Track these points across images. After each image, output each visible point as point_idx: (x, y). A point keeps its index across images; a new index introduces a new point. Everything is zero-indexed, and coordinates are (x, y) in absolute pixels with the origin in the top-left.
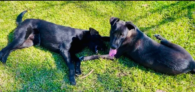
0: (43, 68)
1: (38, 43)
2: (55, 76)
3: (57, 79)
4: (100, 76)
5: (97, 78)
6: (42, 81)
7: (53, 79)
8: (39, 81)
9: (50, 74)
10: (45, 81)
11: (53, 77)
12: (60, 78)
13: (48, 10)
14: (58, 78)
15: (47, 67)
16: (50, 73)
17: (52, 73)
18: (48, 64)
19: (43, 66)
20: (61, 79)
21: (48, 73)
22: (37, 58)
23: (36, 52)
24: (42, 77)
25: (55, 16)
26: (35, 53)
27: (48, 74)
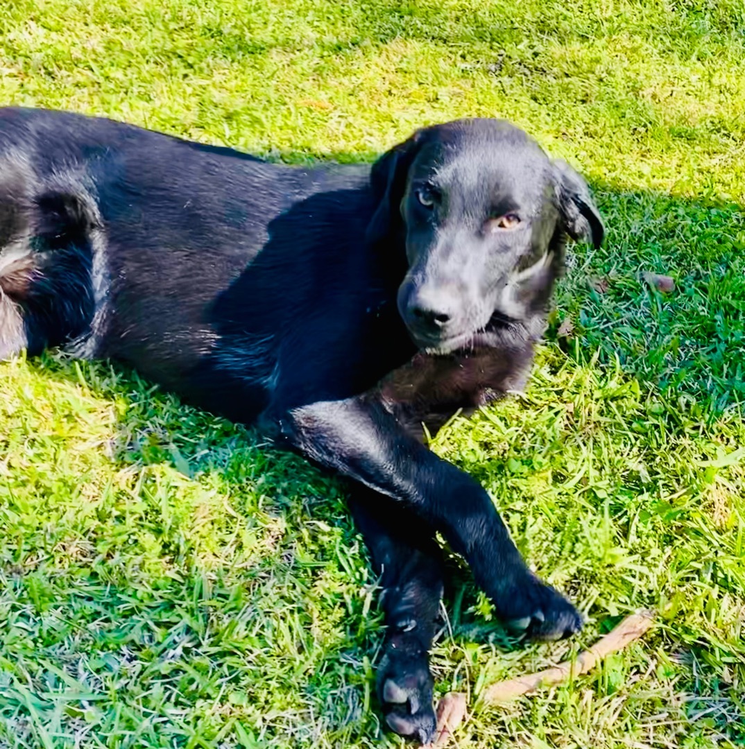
0: (94, 575)
1: (81, 328)
2: (213, 656)
3: (234, 698)
4: (710, 669)
5: (683, 694)
6: (57, 716)
7: (193, 697)
8: (24, 710)
9: (159, 633)
10: (93, 715)
11: (192, 673)
12: (274, 684)
13: (204, 82)
14: (246, 681)
15: (138, 559)
16: (168, 625)
17: (188, 630)
18: (159, 532)
19: (94, 554)
20: (278, 696)
21: (146, 627)
22: (44, 467)
23: (47, 412)
24: (75, 676)
25: (268, 125)
26: (33, 423)
27: (136, 635)
